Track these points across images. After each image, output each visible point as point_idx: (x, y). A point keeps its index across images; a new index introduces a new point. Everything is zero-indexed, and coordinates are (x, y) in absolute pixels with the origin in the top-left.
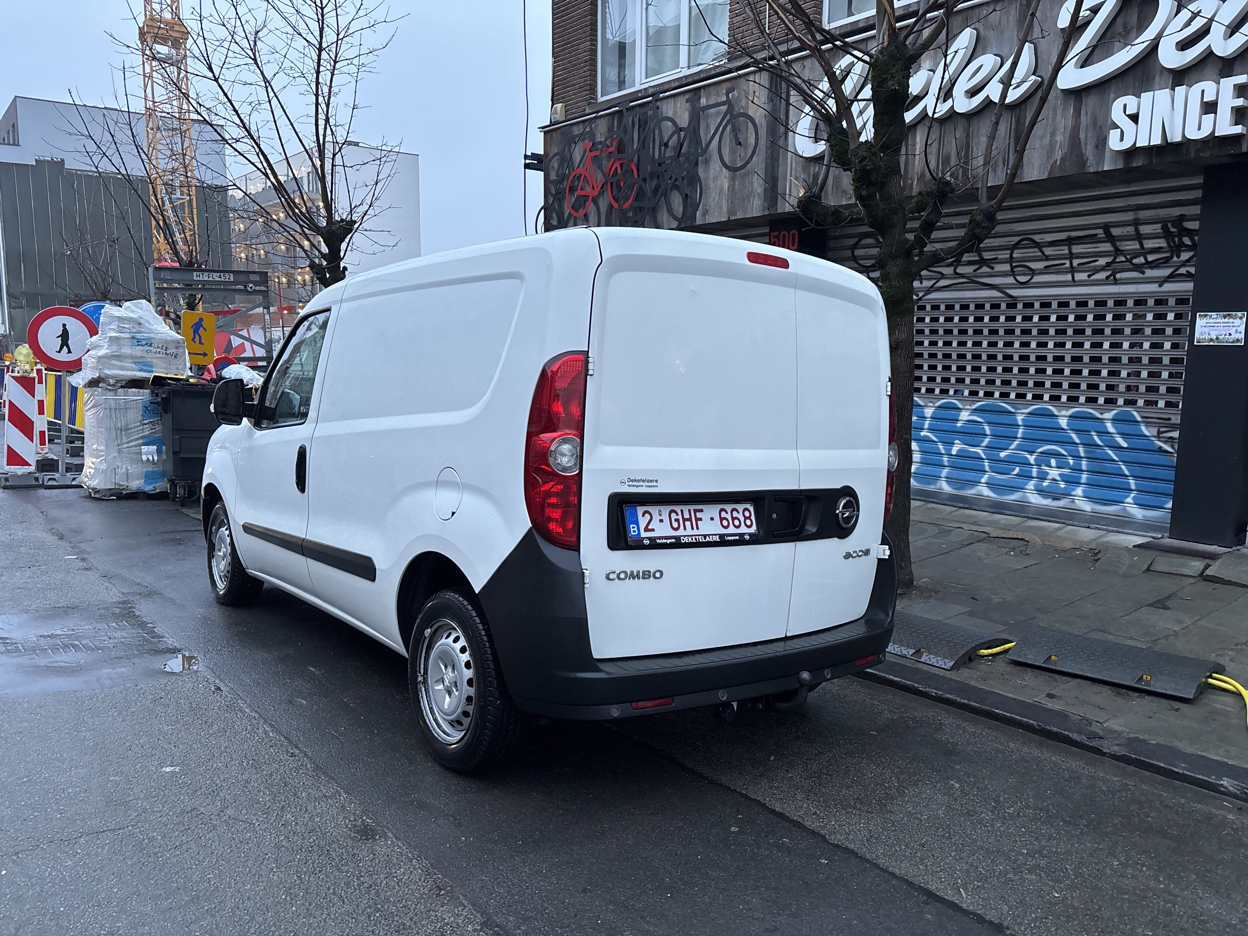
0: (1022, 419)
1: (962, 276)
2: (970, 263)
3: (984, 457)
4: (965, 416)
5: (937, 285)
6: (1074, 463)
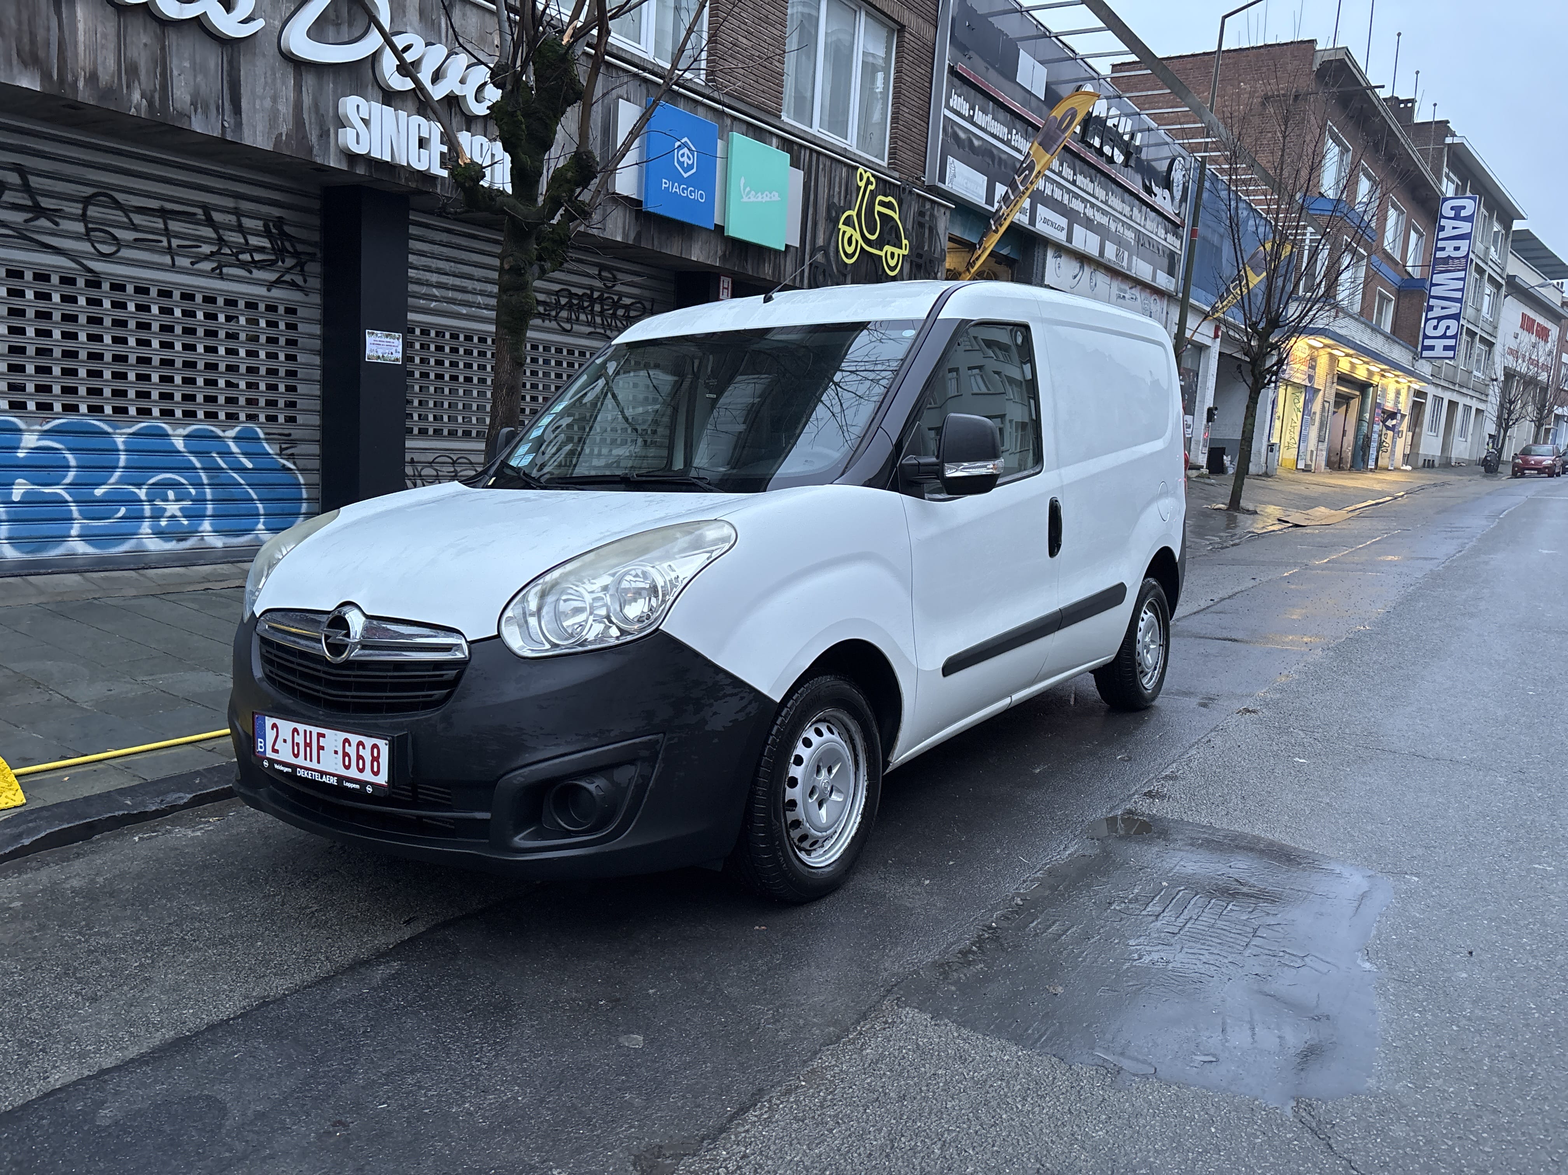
0: (123, 442)
1: (6, 225)
2: (17, 208)
3: (69, 498)
4: (30, 440)
6: (197, 492)
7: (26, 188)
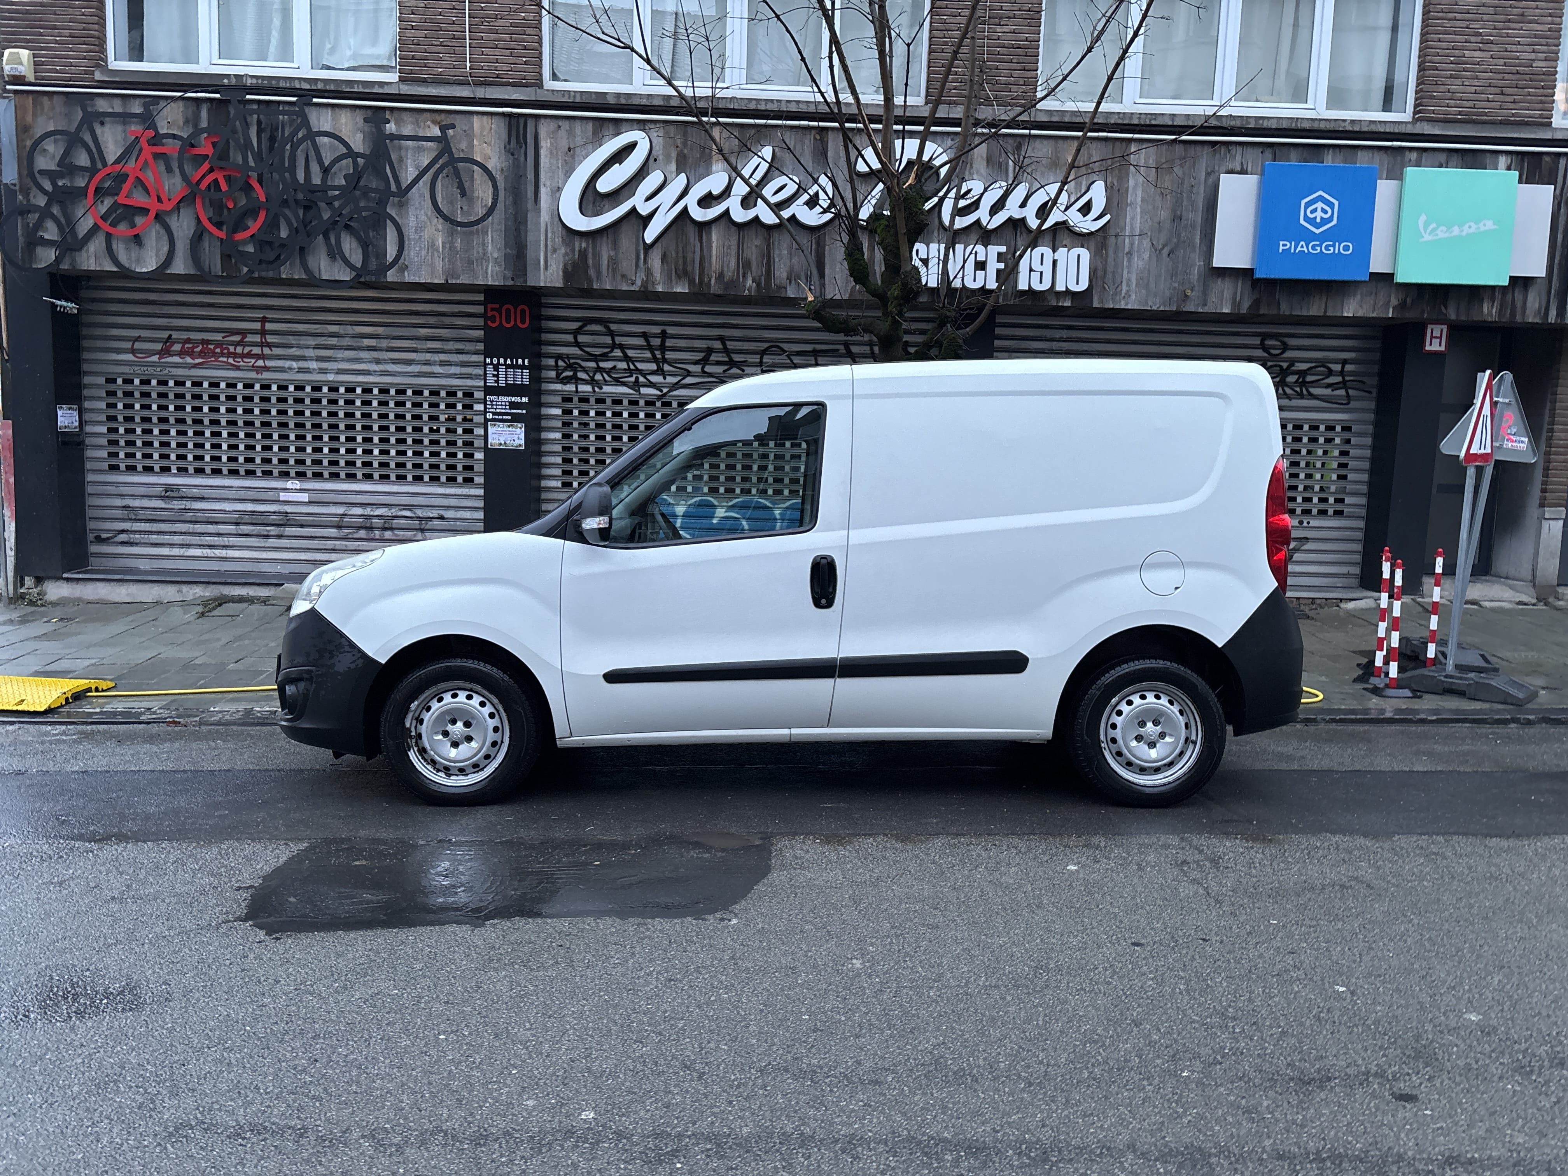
1: (710, 375)
2: (718, 363)
4: (721, 512)
5: (684, 382)
7: (726, 351)
